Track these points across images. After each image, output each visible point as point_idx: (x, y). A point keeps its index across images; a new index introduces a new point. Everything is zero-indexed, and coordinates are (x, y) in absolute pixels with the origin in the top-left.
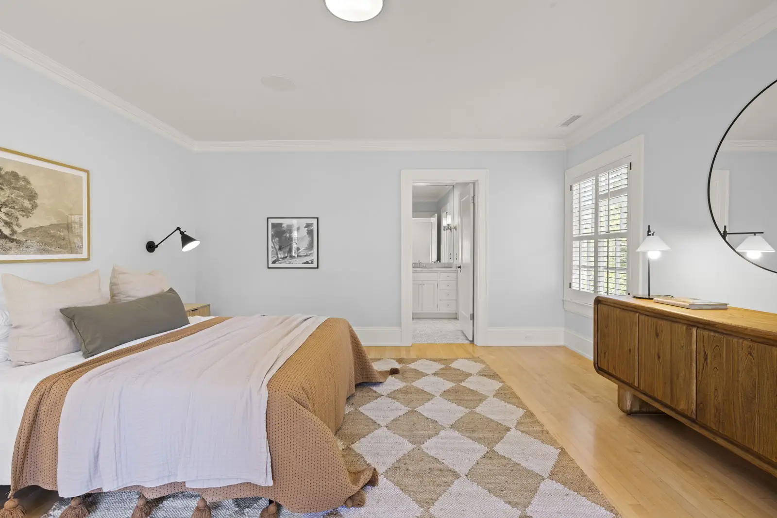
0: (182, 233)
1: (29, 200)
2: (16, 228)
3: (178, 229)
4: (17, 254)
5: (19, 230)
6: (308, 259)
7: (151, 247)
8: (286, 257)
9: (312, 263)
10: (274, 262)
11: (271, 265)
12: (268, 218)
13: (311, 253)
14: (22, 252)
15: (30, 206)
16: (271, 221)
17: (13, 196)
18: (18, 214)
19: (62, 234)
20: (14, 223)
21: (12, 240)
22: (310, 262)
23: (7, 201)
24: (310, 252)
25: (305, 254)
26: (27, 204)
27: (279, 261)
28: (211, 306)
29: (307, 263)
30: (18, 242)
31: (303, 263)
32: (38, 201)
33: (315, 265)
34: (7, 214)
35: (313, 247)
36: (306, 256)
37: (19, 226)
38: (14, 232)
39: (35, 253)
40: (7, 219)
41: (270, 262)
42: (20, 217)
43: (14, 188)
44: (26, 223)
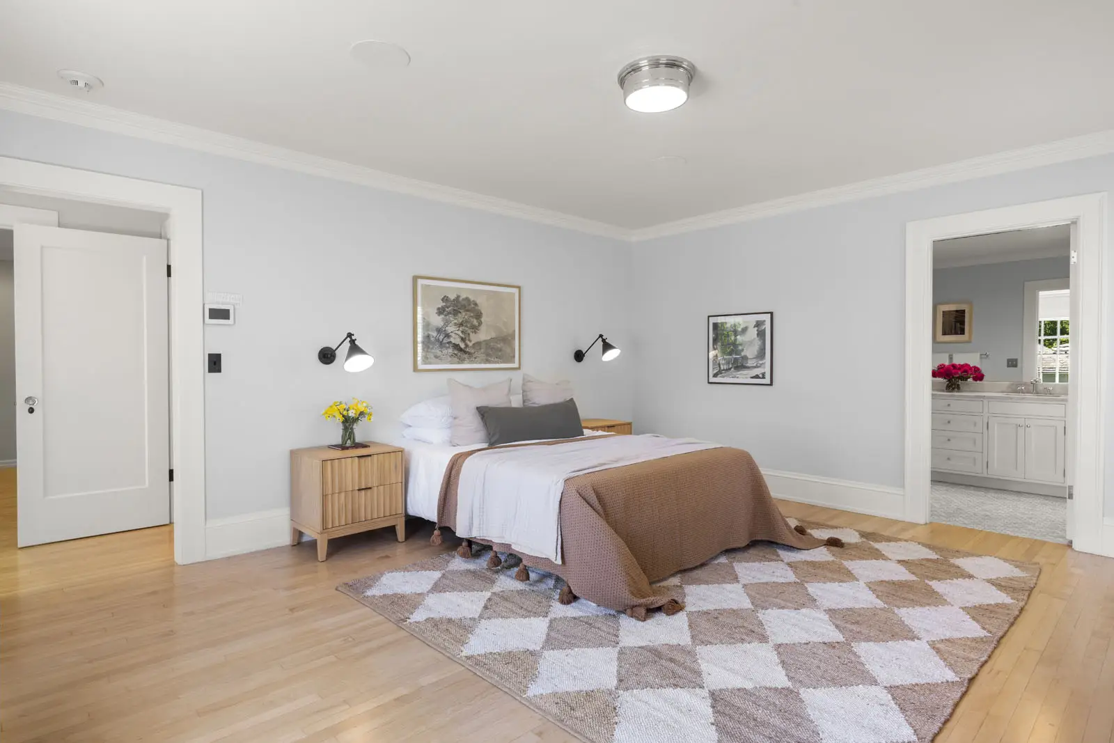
0: (604, 341)
1: (476, 319)
2: (468, 343)
3: (601, 336)
4: (469, 363)
5: (470, 344)
6: (758, 371)
7: (579, 356)
8: (730, 369)
9: (764, 377)
10: (715, 375)
11: (712, 380)
12: (709, 317)
13: (761, 364)
14: (471, 362)
15: (477, 324)
16: (712, 320)
17: (466, 317)
18: (469, 331)
19: (499, 346)
20: (467, 338)
21: (465, 352)
22: (761, 376)
23: (462, 321)
24: (761, 362)
25: (755, 365)
26: (475, 322)
27: (721, 373)
28: (632, 424)
29: (757, 377)
30: (469, 353)
31: (752, 378)
32: (483, 320)
33: (767, 381)
34: (462, 332)
35: (765, 353)
36: (755, 367)
37: (470, 341)
38: (467, 346)
39: (480, 363)
40: (463, 336)
41: (711, 375)
42: (471, 334)
43: (468, 311)
44: (474, 338)
